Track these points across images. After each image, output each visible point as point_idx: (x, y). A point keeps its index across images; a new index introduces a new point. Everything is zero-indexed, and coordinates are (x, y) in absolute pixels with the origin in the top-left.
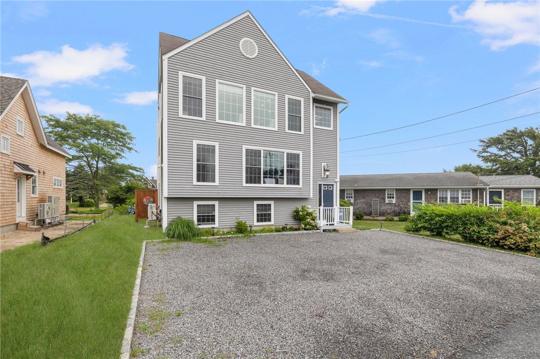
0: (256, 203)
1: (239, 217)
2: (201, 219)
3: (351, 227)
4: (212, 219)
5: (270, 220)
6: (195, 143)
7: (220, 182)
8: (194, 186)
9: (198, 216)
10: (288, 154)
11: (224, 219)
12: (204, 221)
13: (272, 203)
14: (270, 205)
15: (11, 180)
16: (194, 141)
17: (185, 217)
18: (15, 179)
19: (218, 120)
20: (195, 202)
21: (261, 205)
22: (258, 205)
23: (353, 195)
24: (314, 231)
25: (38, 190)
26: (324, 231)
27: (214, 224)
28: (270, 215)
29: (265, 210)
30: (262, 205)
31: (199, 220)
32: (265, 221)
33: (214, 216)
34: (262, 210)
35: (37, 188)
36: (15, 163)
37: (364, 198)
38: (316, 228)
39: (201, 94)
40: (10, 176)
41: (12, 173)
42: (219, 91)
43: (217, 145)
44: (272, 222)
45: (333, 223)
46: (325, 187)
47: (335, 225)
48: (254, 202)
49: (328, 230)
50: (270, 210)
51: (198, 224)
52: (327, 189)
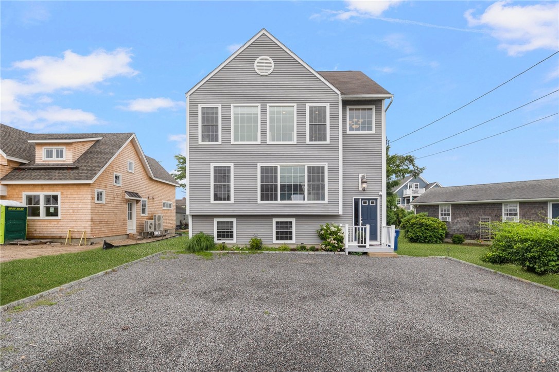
0: (275, 220)
1: (257, 234)
2: (221, 235)
3: (393, 251)
4: (230, 235)
5: (291, 238)
6: (212, 165)
7: (235, 200)
8: (212, 205)
9: (218, 232)
10: (309, 167)
11: (241, 236)
12: (223, 236)
13: (293, 220)
14: (291, 223)
15: (123, 204)
16: (211, 164)
17: (206, 232)
18: (127, 203)
19: (233, 142)
20: (215, 219)
22: (277, 223)
23: (450, 212)
24: (336, 253)
25: (147, 211)
26: (349, 253)
27: (233, 240)
28: (291, 233)
29: (286, 227)
30: (282, 223)
31: (219, 236)
32: (286, 238)
33: (232, 232)
34: (282, 227)
35: (147, 209)
36: (126, 192)
37: (467, 215)
38: (339, 250)
39: (217, 121)
40: (122, 201)
41: (123, 199)
42: (234, 114)
43: (232, 165)
44: (294, 241)
45: (363, 244)
46: (365, 203)
47: (367, 247)
48: (273, 219)
49: (356, 252)
50: (292, 227)
51: (218, 240)
52: (367, 204)
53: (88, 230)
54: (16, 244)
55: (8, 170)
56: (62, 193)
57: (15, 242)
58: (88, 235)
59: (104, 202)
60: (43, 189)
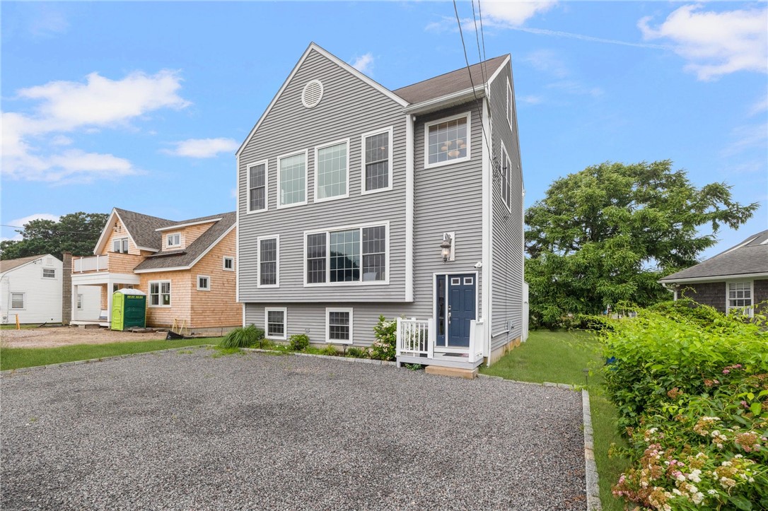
0: (328, 310)
1: (308, 328)
2: (272, 329)
4: (281, 330)
5: (347, 337)
6: (259, 240)
7: (281, 284)
8: (259, 290)
9: (269, 325)
10: (365, 230)
12: (274, 331)
13: (350, 310)
14: (348, 314)
16: (258, 237)
20: (266, 308)
21: (336, 313)
22: (331, 314)
24: (385, 362)
26: (403, 364)
27: (283, 335)
28: (347, 329)
29: (342, 321)
31: (270, 330)
32: (342, 337)
33: (283, 325)
34: (337, 321)
38: (388, 359)
39: (264, 182)
43: (278, 237)
44: (351, 341)
45: (424, 352)
46: (456, 281)
47: (429, 357)
48: (327, 309)
49: (411, 364)
50: (348, 321)
51: (269, 335)
52: (459, 284)
53: (189, 319)
54: (131, 331)
55: (141, 259)
56: (172, 280)
57: (130, 329)
58: (189, 325)
59: (208, 288)
60: (160, 277)
